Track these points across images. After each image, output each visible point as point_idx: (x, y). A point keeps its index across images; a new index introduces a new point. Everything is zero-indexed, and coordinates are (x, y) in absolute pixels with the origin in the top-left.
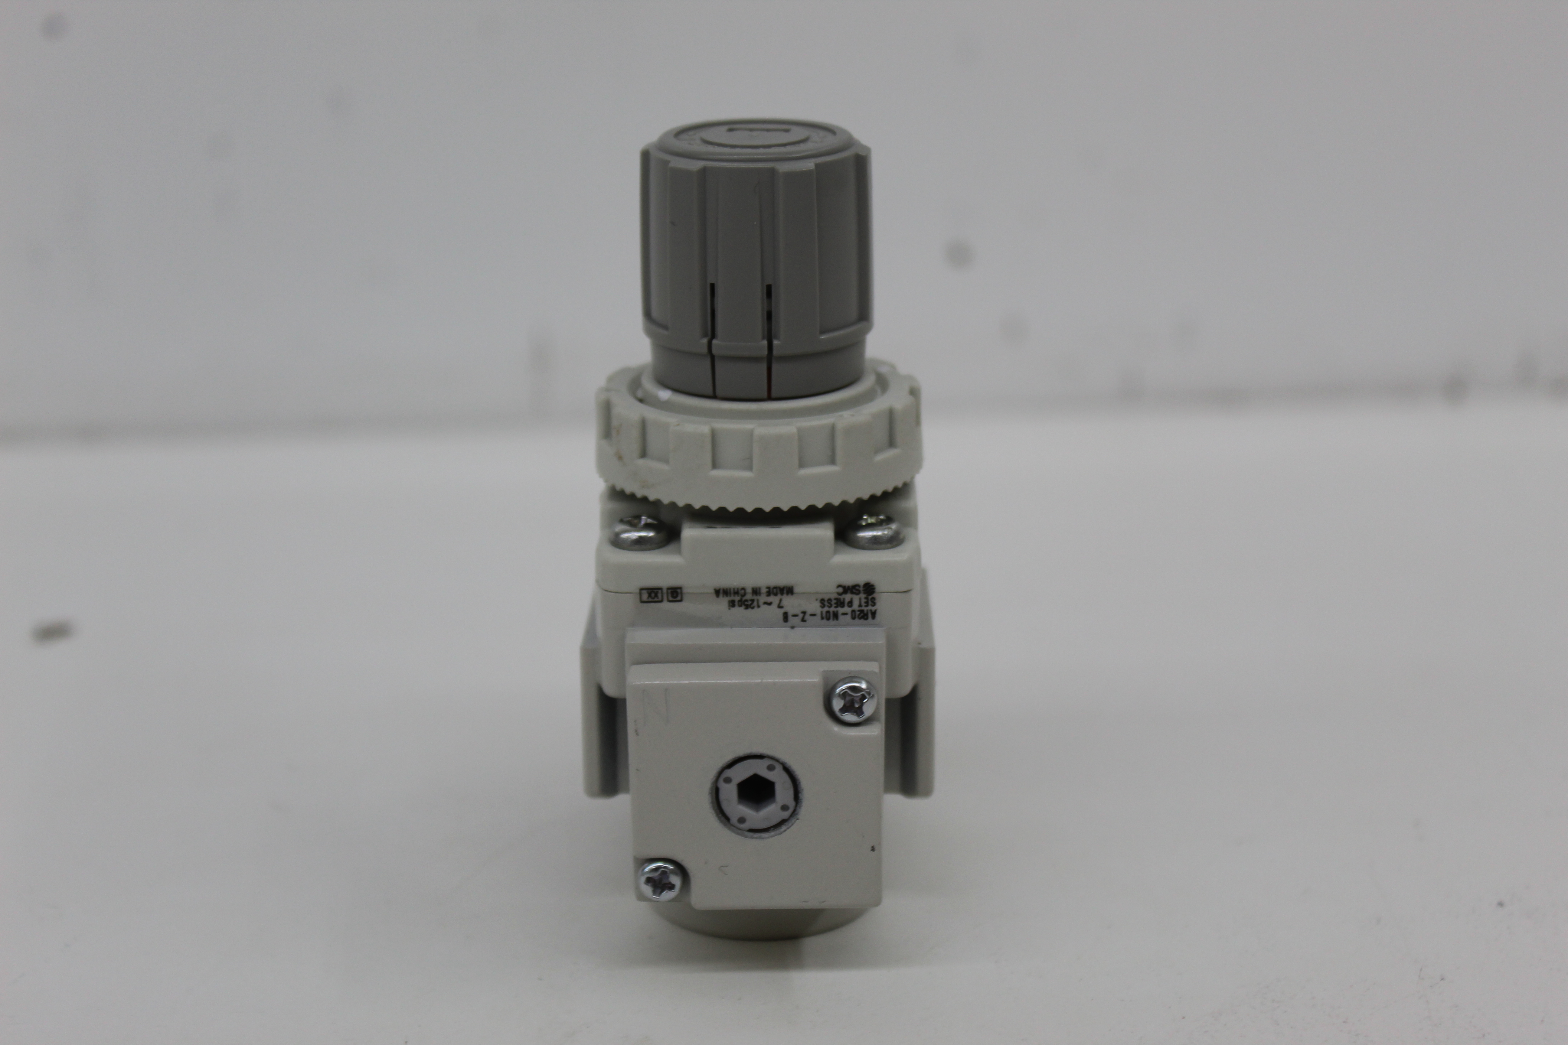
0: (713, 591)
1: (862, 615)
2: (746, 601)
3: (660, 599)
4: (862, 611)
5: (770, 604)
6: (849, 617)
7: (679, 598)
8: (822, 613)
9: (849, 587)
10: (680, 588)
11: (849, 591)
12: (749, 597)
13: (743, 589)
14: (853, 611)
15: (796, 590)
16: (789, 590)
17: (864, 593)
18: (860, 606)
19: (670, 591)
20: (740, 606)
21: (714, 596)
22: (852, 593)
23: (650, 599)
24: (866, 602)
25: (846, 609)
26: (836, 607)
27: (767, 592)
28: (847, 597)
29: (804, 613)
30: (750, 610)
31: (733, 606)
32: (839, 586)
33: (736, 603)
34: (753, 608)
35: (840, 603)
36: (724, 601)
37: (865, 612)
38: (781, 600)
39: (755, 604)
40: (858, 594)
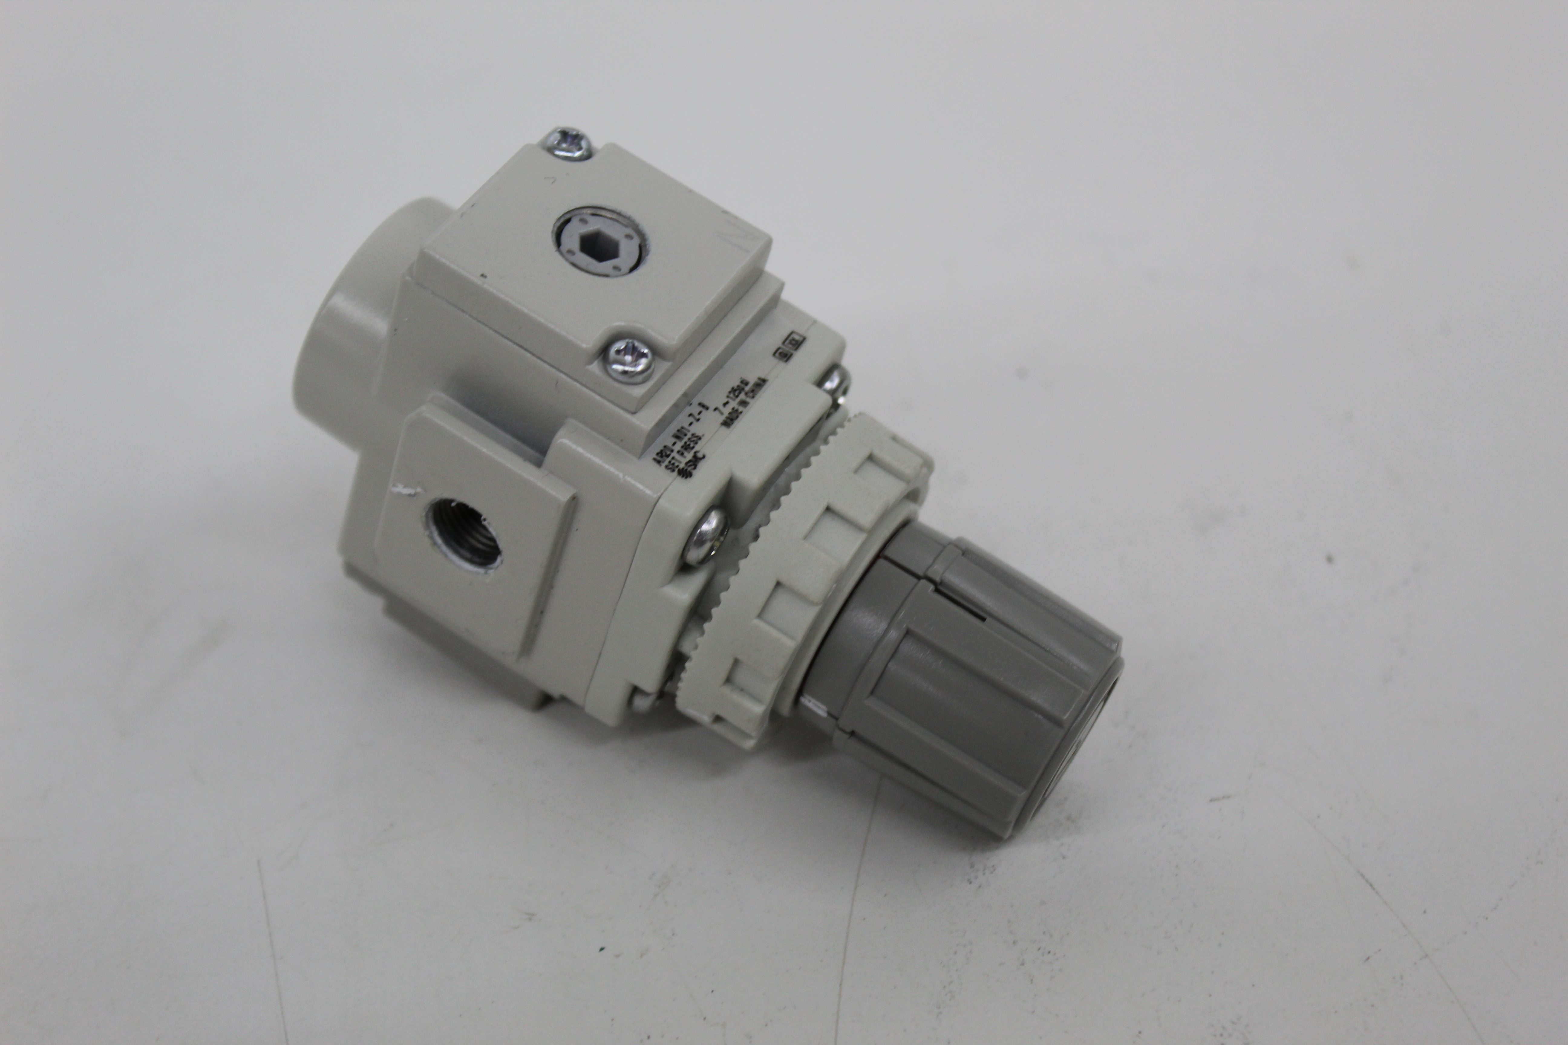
0: (768, 378)
1: (664, 454)
2: (740, 393)
3: (786, 343)
4: (668, 456)
5: (725, 404)
6: (670, 444)
7: (777, 354)
8: (689, 431)
9: (698, 462)
10: (787, 361)
11: (694, 460)
12: (742, 396)
13: (753, 397)
14: (672, 451)
15: (724, 428)
16: (728, 423)
17: (683, 469)
18: (673, 458)
19: (789, 354)
20: (738, 386)
21: (763, 377)
22: (690, 461)
23: (790, 338)
24: (673, 464)
25: (678, 447)
26: (686, 443)
27: (737, 410)
28: (689, 456)
29: (698, 420)
30: (730, 389)
31: (742, 382)
32: (704, 457)
33: (743, 385)
34: (730, 392)
35: (686, 447)
36: (752, 380)
37: (665, 458)
38: (722, 414)
39: (732, 395)
40: (686, 464)
